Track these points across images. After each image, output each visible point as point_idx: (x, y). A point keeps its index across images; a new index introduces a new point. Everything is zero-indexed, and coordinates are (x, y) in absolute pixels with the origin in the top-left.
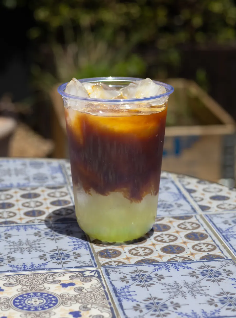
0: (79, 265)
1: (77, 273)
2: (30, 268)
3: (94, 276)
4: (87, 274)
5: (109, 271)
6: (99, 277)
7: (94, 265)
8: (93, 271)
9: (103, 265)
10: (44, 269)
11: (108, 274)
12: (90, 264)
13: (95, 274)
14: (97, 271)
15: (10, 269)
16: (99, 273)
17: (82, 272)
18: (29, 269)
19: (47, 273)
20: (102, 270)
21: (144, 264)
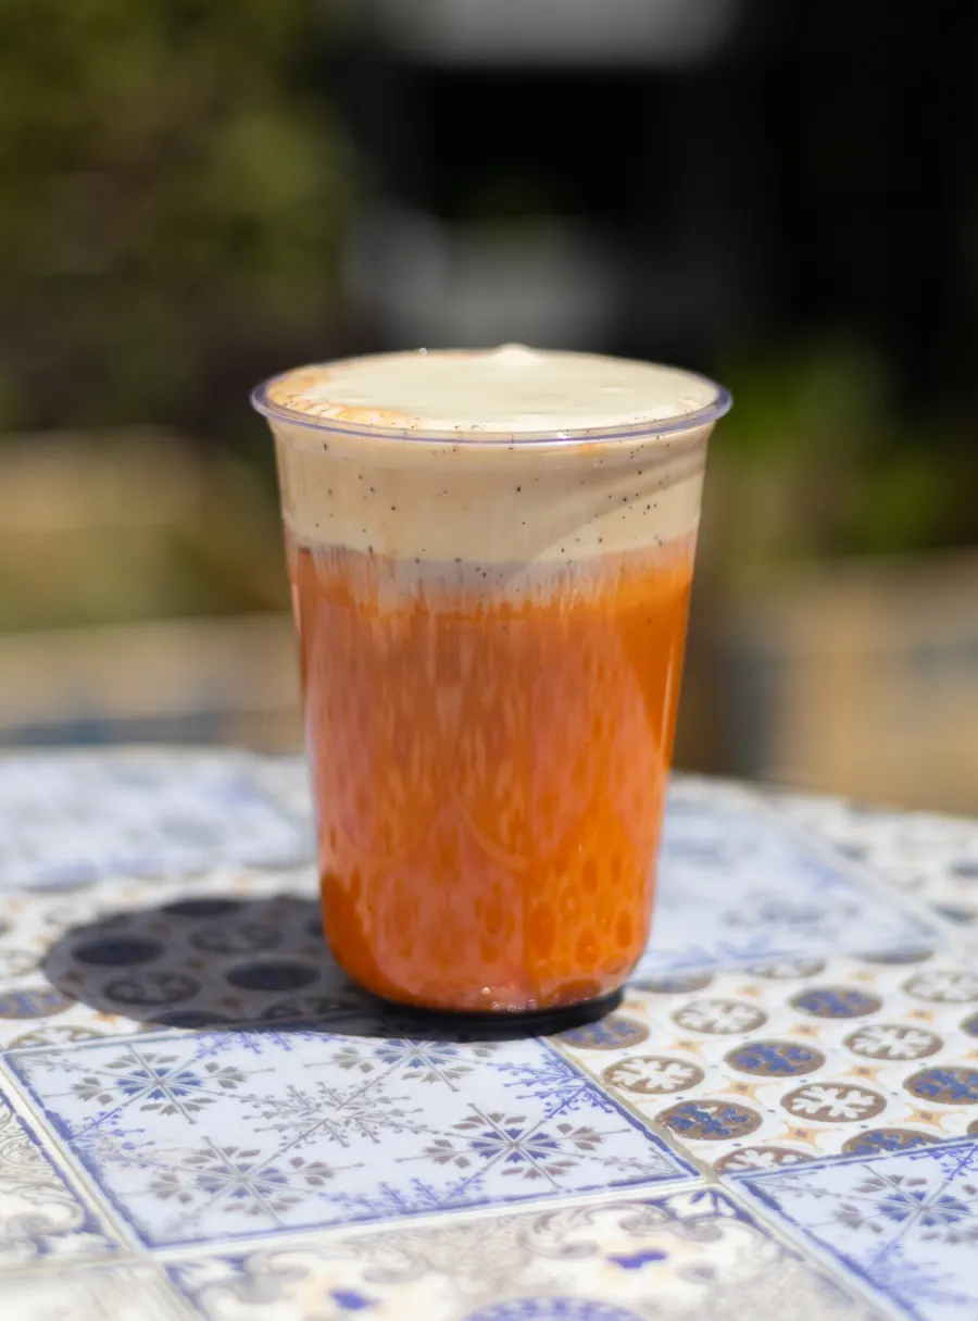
0: (624, 1176)
1: (642, 1208)
2: (425, 1203)
3: (717, 1214)
4: (684, 1207)
5: (768, 1190)
6: (743, 1216)
7: (683, 1171)
8: (699, 1196)
9: (722, 1167)
10: (484, 1202)
11: (771, 1203)
12: (661, 1168)
13: (715, 1203)
14: (716, 1195)
15: (335, 1211)
16: (730, 1203)
17: (659, 1203)
18: (422, 1206)
19: (513, 1217)
20: (732, 1188)
21: (884, 1153)
